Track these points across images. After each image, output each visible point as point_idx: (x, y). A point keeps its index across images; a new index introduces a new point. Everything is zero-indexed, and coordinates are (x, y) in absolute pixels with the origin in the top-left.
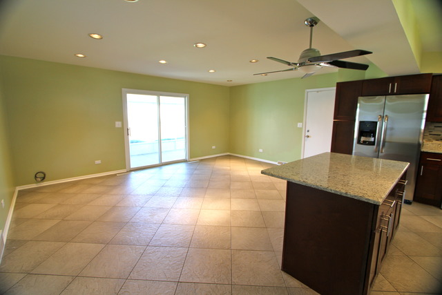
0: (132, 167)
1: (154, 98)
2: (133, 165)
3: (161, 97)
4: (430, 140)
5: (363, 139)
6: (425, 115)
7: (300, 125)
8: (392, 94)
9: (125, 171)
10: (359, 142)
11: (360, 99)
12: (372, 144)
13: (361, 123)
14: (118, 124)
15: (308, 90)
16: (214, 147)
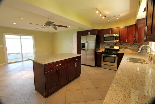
0: (8, 62)
1: (19, 37)
2: (9, 62)
3: (21, 36)
4: (101, 48)
5: (83, 48)
6: (95, 41)
7: (71, 45)
8: (89, 35)
9: (5, 64)
10: (82, 50)
11: (82, 36)
12: (84, 50)
13: (82, 43)
14: (2, 46)
15: (73, 34)
16: (46, 54)
